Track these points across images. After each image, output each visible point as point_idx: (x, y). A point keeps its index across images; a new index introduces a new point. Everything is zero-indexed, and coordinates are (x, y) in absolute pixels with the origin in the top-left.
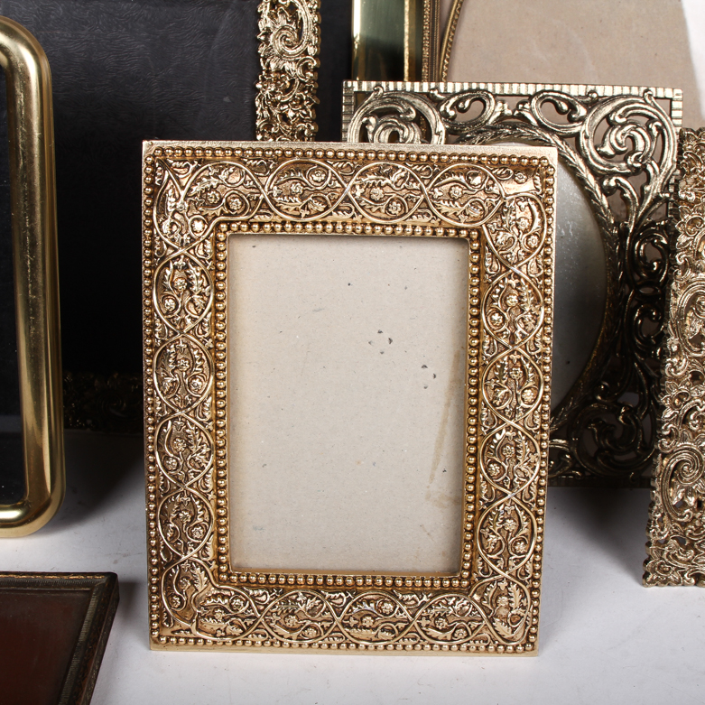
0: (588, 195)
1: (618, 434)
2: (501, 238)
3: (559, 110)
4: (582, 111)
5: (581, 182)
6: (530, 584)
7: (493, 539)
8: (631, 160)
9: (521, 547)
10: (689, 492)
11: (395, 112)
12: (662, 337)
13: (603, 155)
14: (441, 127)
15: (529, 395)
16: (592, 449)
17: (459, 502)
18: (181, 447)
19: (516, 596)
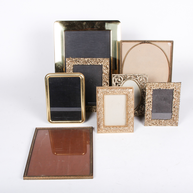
0: (139, 86)
1: (142, 111)
2: (129, 95)
3: (135, 76)
4: (138, 77)
5: (138, 84)
6: (133, 126)
7: (129, 122)
8: (143, 82)
9: (132, 122)
10: (148, 117)
11: (118, 77)
12: (145, 102)
13: (140, 81)
14: (123, 79)
15: (132, 109)
16: (140, 112)
17: (126, 118)
18: (100, 114)
19: (131, 127)
